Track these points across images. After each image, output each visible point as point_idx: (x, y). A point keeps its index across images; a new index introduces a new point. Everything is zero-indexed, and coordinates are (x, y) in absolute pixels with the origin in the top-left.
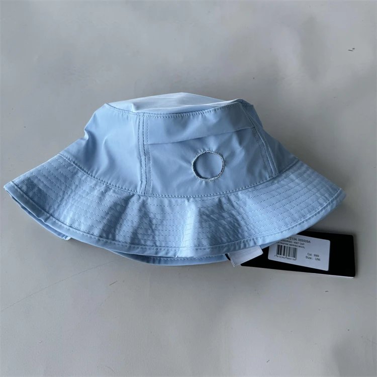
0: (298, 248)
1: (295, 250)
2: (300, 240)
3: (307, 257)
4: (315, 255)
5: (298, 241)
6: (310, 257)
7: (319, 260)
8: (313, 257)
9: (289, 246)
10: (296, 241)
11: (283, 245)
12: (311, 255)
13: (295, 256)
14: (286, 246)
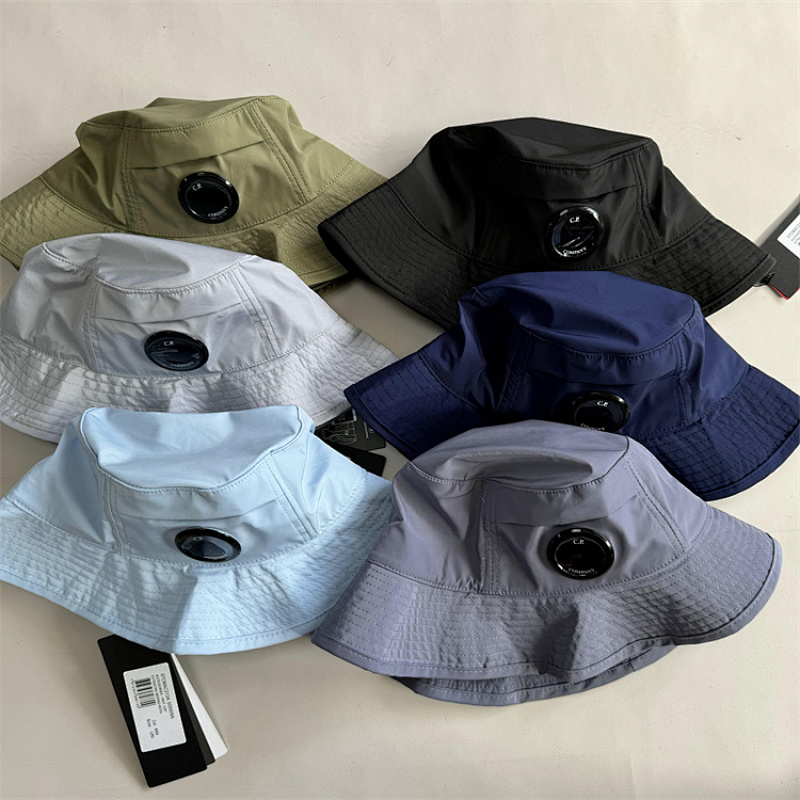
0: (157, 705)
1: (153, 702)
2: (169, 704)
3: (149, 720)
4: (156, 730)
5: (166, 701)
6: (152, 724)
7: (152, 736)
8: (153, 728)
9: (154, 693)
10: (165, 699)
11: (152, 685)
12: (155, 724)
13: (143, 705)
14: (153, 689)
